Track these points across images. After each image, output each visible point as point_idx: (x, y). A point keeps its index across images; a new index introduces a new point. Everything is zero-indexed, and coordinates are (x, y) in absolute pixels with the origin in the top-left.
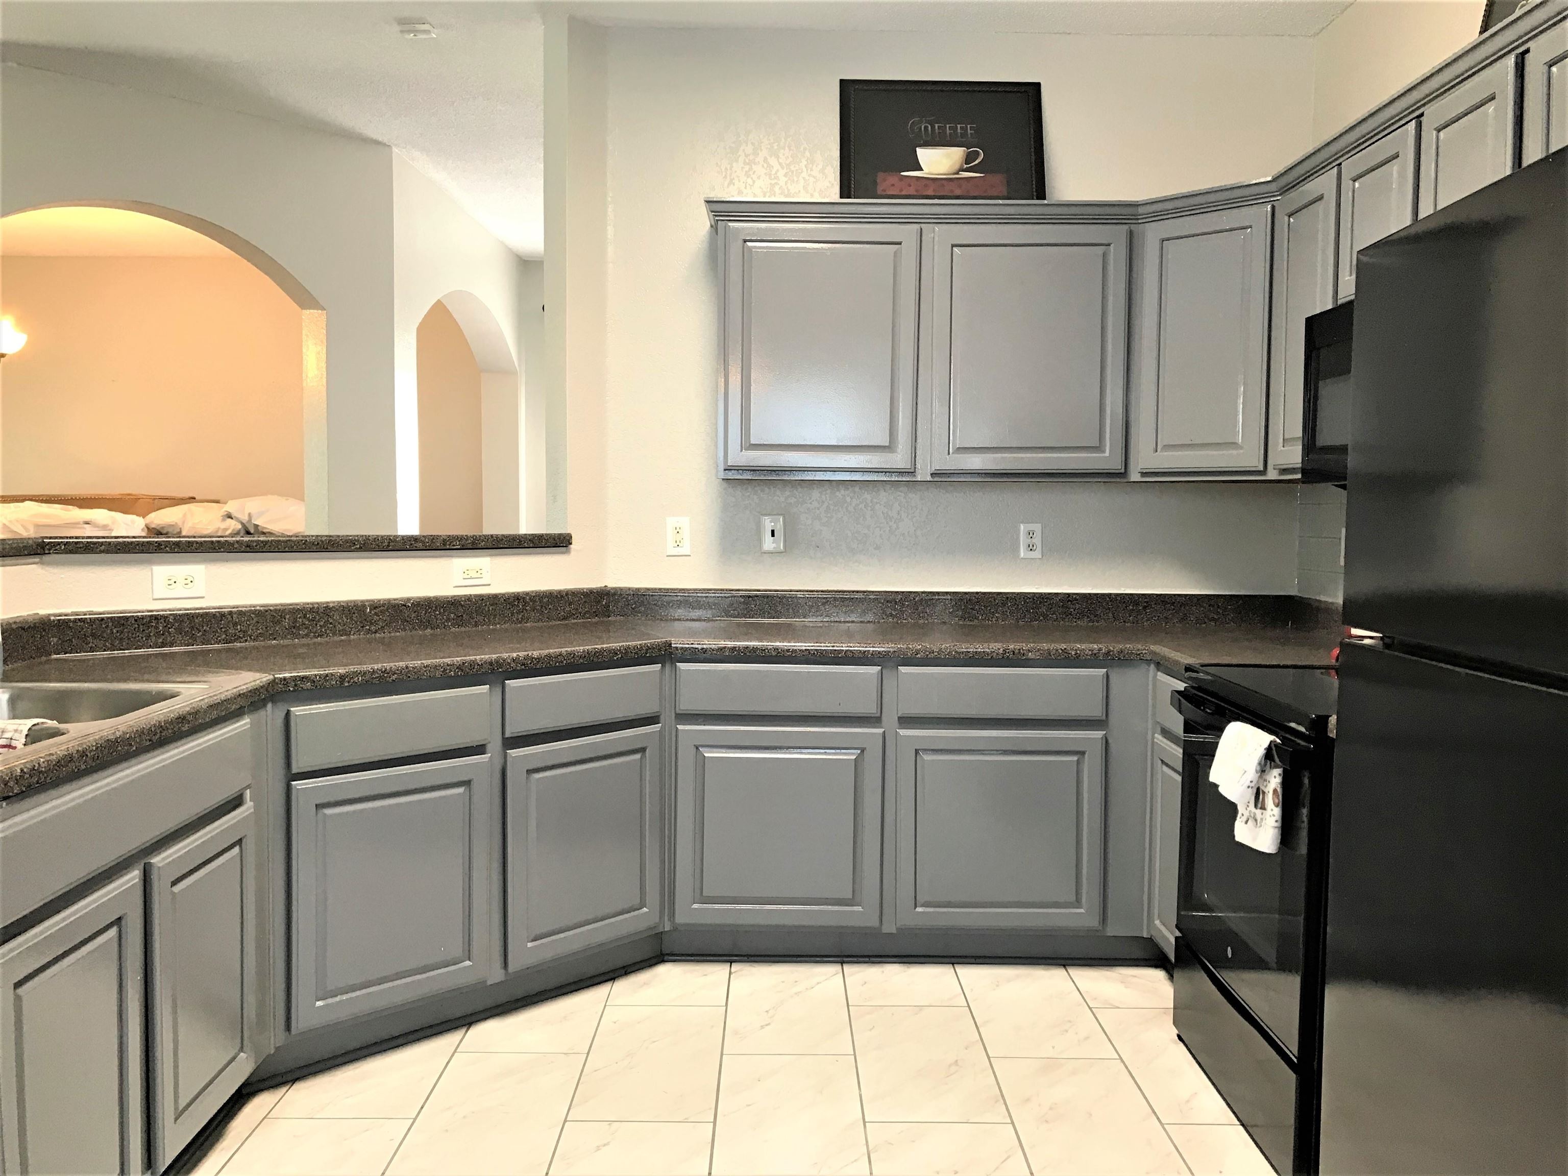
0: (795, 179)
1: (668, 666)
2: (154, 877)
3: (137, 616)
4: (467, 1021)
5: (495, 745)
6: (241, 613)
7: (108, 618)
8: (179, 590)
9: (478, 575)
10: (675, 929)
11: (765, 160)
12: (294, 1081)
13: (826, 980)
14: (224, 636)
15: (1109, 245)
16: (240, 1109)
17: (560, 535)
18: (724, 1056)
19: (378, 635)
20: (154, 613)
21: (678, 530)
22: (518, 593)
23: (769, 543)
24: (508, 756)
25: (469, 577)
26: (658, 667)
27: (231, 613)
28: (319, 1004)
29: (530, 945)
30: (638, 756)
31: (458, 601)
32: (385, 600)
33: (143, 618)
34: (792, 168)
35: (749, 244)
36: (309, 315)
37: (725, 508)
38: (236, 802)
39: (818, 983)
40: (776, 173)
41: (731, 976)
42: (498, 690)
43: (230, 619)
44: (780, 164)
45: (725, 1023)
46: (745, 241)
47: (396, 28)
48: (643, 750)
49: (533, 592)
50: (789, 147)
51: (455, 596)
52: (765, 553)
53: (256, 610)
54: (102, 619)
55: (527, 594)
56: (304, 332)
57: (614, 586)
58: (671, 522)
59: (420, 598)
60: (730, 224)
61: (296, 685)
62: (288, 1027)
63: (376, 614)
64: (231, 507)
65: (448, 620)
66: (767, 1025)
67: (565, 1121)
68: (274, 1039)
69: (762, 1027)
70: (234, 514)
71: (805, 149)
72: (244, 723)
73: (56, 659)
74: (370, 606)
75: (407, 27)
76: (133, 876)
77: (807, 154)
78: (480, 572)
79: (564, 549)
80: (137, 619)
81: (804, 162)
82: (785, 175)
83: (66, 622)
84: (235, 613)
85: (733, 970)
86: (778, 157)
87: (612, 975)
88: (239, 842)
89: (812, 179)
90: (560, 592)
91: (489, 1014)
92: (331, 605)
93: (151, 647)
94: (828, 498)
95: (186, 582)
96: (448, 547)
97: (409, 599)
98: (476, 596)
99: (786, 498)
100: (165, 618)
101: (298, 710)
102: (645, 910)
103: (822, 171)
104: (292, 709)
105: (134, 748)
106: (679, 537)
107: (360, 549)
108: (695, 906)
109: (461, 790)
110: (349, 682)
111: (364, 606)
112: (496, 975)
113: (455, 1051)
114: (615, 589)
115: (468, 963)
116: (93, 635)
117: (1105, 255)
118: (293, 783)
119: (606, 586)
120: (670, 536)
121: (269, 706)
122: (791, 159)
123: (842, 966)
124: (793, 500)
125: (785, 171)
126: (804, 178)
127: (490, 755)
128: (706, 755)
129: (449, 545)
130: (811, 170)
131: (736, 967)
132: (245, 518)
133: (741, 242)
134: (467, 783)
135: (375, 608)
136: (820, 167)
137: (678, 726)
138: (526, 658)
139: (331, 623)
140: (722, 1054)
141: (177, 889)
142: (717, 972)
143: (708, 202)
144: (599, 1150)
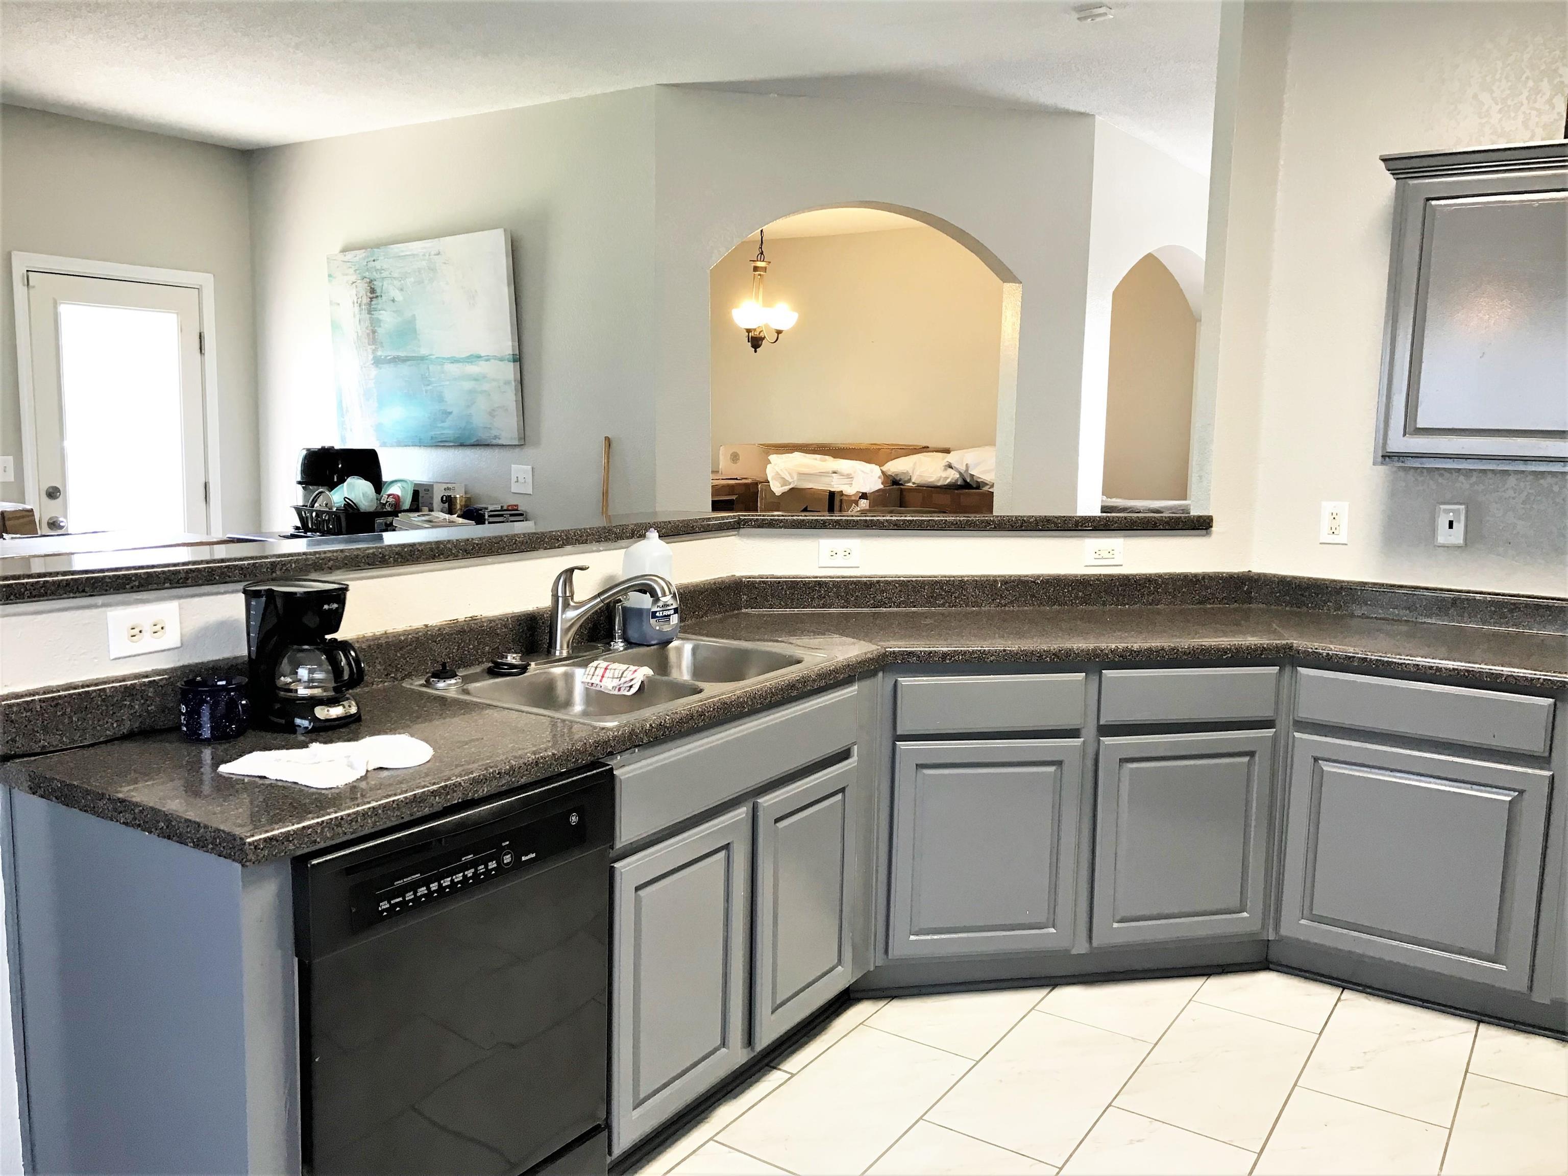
0: (1513, 115)
1: (1288, 670)
2: (761, 814)
3: (805, 581)
4: (1051, 982)
5: (1090, 731)
6: (888, 583)
7: (784, 581)
8: (839, 561)
9: (1110, 556)
10: (1281, 940)
11: (1475, 96)
12: (893, 997)
13: (1453, 1035)
14: (872, 601)
16: (845, 1010)
17: (1200, 517)
18: (1296, 1087)
19: (1007, 609)
20: (818, 579)
21: (1334, 516)
22: (1150, 575)
23: (1444, 536)
24: (1101, 744)
25: (1100, 557)
26: (1275, 669)
27: (878, 582)
28: (912, 938)
29: (1115, 925)
30: (1246, 759)
31: (1087, 580)
32: (1015, 576)
33: (809, 583)
34: (1509, 102)
35: (1434, 203)
36: (1008, 287)
37: (1393, 494)
38: (845, 755)
39: (1440, 1037)
40: (1487, 111)
41: (1339, 1004)
42: (1096, 678)
43: (878, 587)
44: (1493, 99)
45: (1312, 1052)
46: (1428, 199)
47: (1075, 15)
48: (1251, 754)
49: (1166, 574)
50: (1506, 78)
51: (1084, 575)
52: (1439, 547)
53: (900, 581)
54: (779, 582)
55: (1160, 576)
56: (1004, 304)
57: (1259, 571)
58: (1328, 507)
59: (1049, 575)
60: (1411, 182)
61: (903, 659)
62: (886, 952)
63: (1006, 589)
64: (951, 458)
65: (1077, 597)
66: (1358, 1068)
67: (1110, 1105)
68: (874, 960)
69: (1352, 1069)
70: (954, 464)
71: (1528, 78)
72: (851, 691)
73: (746, 614)
74: (1002, 582)
75: (1083, 14)
76: (742, 813)
77: (1531, 83)
78: (1112, 552)
79: (1204, 532)
80: (805, 584)
81: (1526, 93)
82: (1500, 111)
83: (753, 583)
84: (883, 582)
85: (1343, 997)
86: (1492, 92)
87: (1207, 971)
88: (842, 790)
89: (1534, 113)
90: (1196, 575)
91: (1076, 980)
92: (966, 579)
93: (814, 607)
94: (1528, 487)
95: (845, 553)
96: (1080, 528)
97: (1039, 577)
98: (1105, 575)
99: (1472, 485)
100: (826, 583)
101: (905, 681)
102: (1245, 914)
103: (1550, 102)
104: (899, 679)
105: (746, 710)
106: (1334, 524)
107: (995, 529)
108: (1303, 922)
109: (1052, 769)
110: (950, 660)
111: (995, 581)
112: (1081, 947)
113: (1033, 1008)
114: (1259, 575)
115: (1052, 930)
116: (773, 596)
118: (897, 743)
119: (1250, 571)
120: (1326, 523)
121: (880, 674)
122: (1508, 92)
123: (1478, 1026)
124: (1481, 487)
125: (1499, 107)
126: (1524, 113)
127: (1082, 739)
128: (1325, 768)
129: (1081, 526)
130: (1535, 102)
131: (1347, 994)
132: (963, 468)
133: (1421, 203)
134: (1059, 763)
135: (1006, 583)
136: (1547, 97)
137: (1295, 734)
138: (1126, 650)
139: (964, 596)
140: (1295, 1085)
141: (781, 825)
142: (1325, 995)
143: (1385, 160)
144: (1131, 1143)
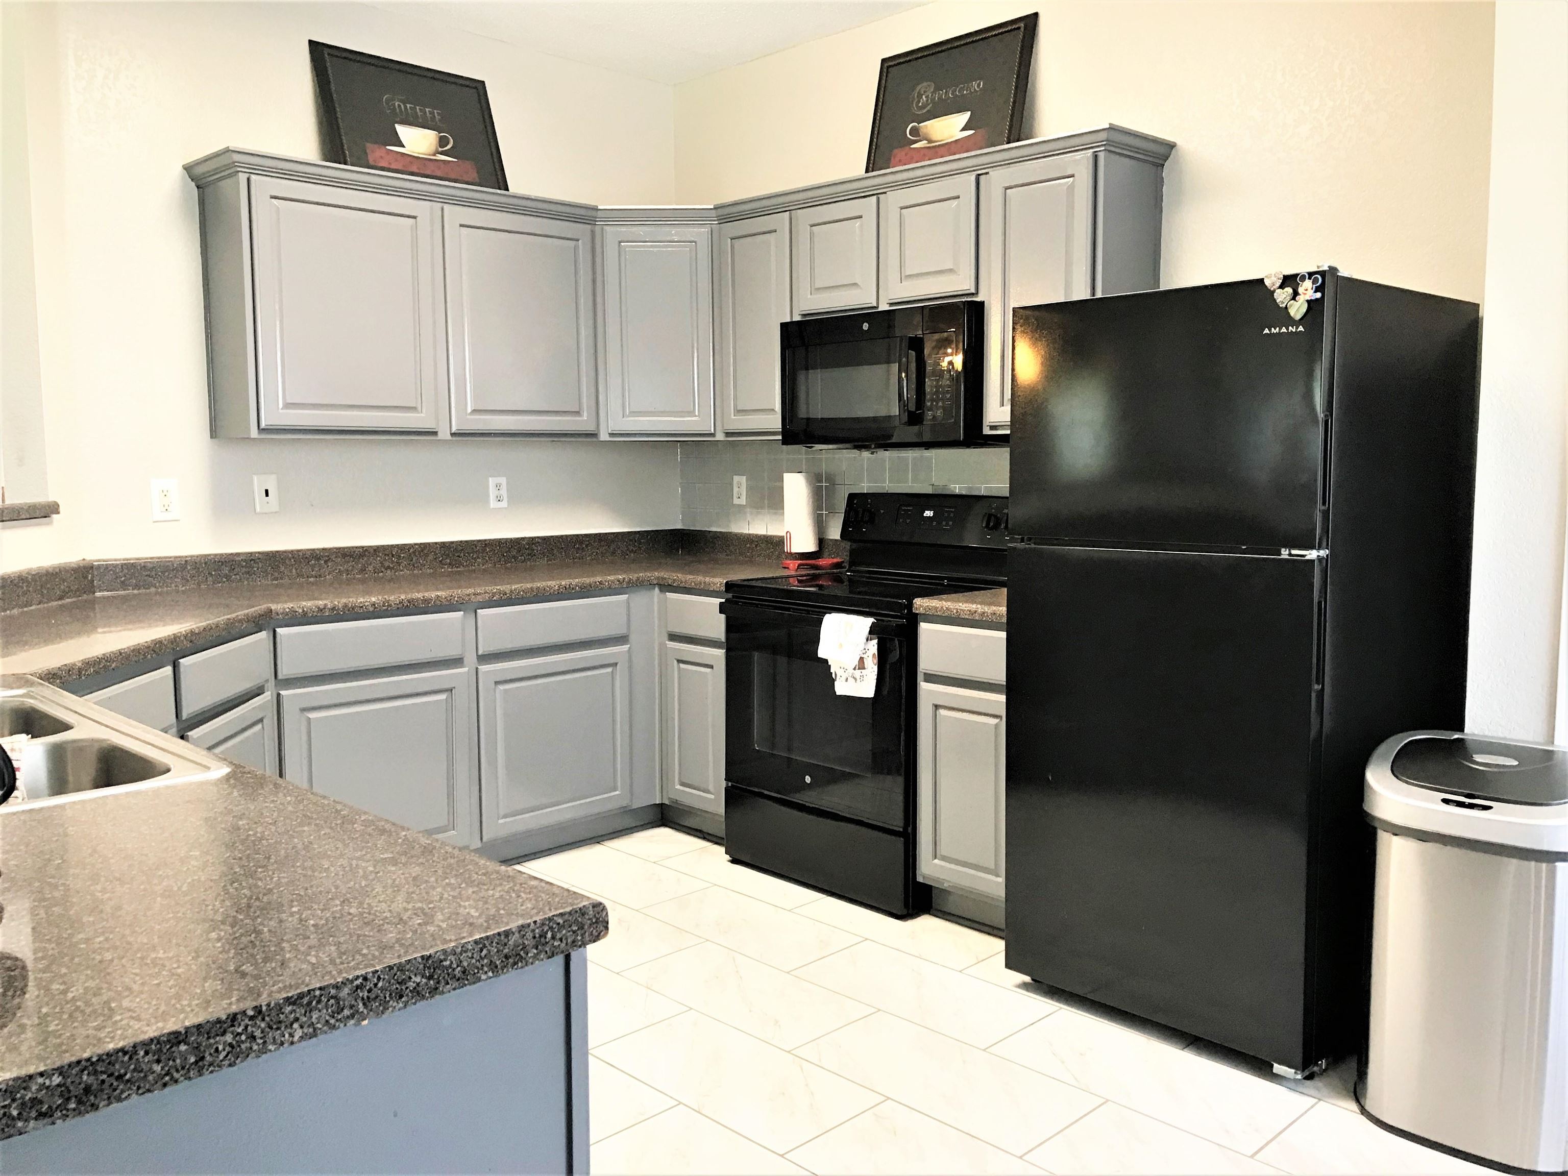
15: (578, 240)
21: (165, 493)
22: (20, 573)
23: (262, 504)
30: (260, 727)
48: (262, 719)
55: (28, 572)
58: (157, 484)
106: (167, 501)
117: (576, 248)
128: (311, 716)
